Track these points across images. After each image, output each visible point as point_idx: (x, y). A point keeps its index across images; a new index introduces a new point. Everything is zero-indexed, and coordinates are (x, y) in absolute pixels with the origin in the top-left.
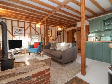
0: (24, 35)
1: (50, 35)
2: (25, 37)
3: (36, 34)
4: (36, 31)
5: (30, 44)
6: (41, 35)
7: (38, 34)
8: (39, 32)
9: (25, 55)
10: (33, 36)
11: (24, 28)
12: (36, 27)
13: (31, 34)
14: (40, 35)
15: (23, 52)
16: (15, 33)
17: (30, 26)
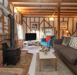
0: (39, 30)
1: (65, 28)
2: (39, 31)
3: (49, 28)
4: (49, 25)
5: (44, 37)
6: (55, 28)
7: (51, 27)
8: (52, 26)
9: (38, 47)
10: (47, 30)
11: (39, 23)
12: (49, 21)
13: (44, 28)
14: (53, 29)
15: (36, 44)
16: (32, 28)
17: (44, 20)
